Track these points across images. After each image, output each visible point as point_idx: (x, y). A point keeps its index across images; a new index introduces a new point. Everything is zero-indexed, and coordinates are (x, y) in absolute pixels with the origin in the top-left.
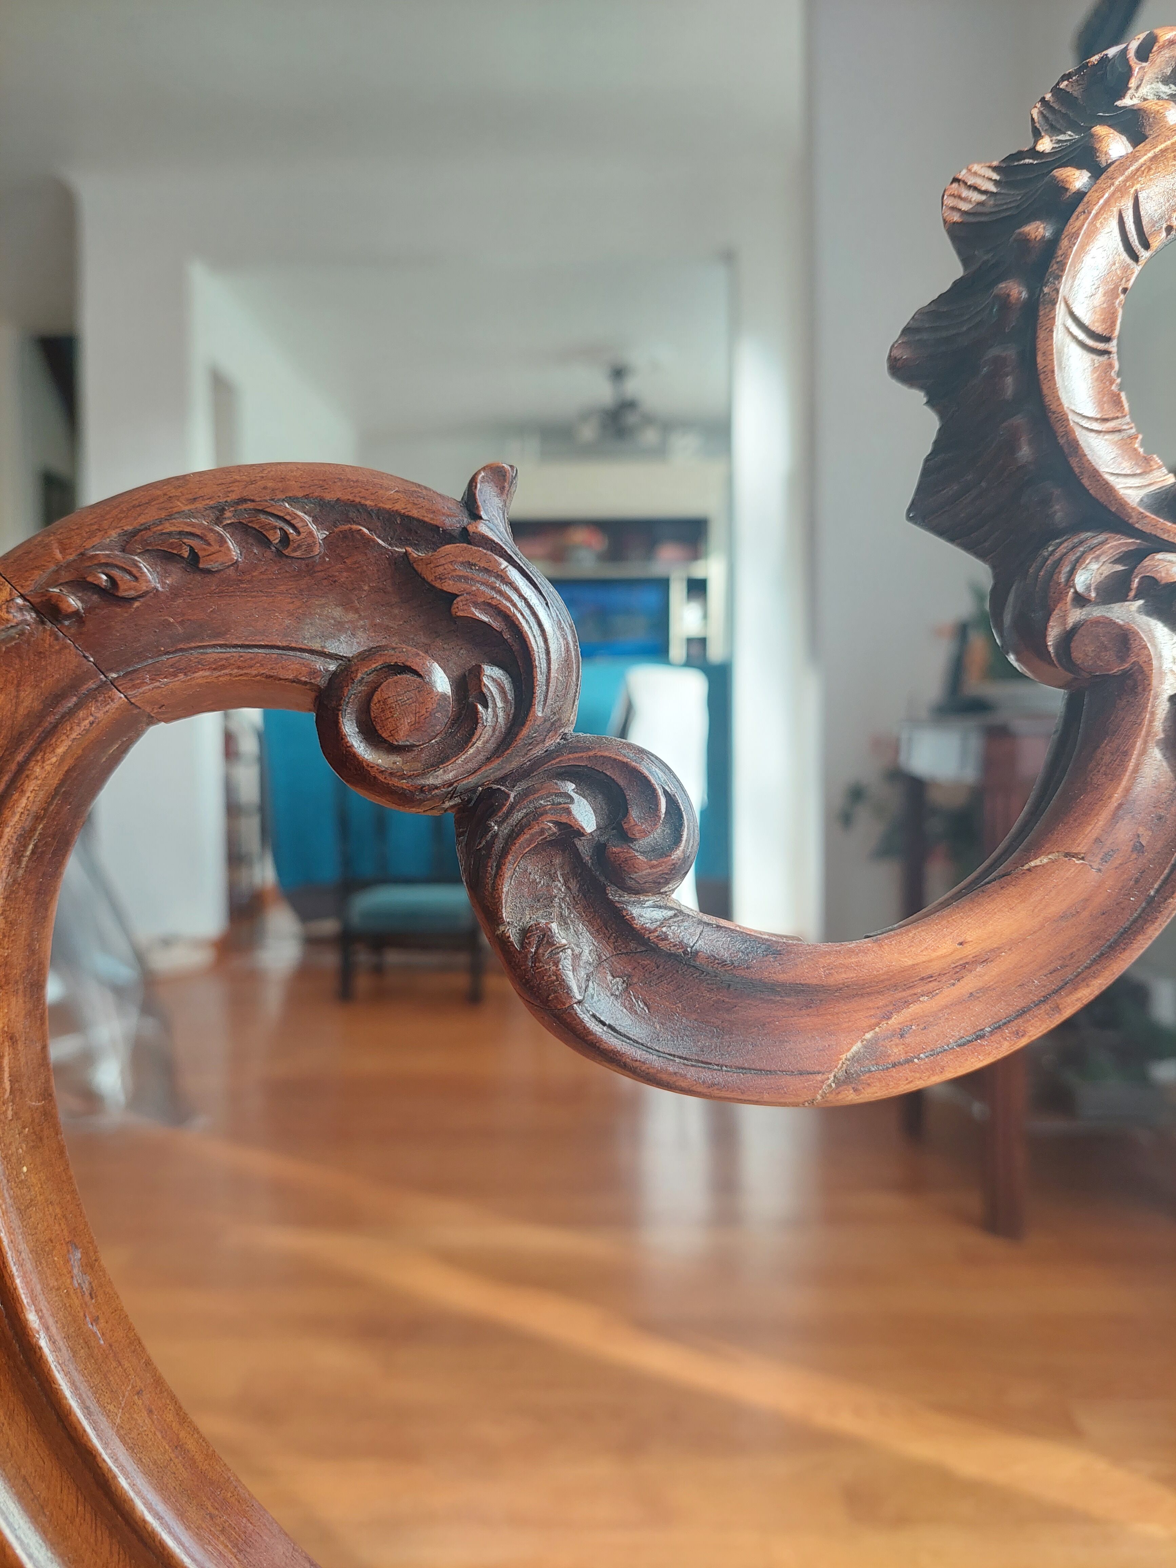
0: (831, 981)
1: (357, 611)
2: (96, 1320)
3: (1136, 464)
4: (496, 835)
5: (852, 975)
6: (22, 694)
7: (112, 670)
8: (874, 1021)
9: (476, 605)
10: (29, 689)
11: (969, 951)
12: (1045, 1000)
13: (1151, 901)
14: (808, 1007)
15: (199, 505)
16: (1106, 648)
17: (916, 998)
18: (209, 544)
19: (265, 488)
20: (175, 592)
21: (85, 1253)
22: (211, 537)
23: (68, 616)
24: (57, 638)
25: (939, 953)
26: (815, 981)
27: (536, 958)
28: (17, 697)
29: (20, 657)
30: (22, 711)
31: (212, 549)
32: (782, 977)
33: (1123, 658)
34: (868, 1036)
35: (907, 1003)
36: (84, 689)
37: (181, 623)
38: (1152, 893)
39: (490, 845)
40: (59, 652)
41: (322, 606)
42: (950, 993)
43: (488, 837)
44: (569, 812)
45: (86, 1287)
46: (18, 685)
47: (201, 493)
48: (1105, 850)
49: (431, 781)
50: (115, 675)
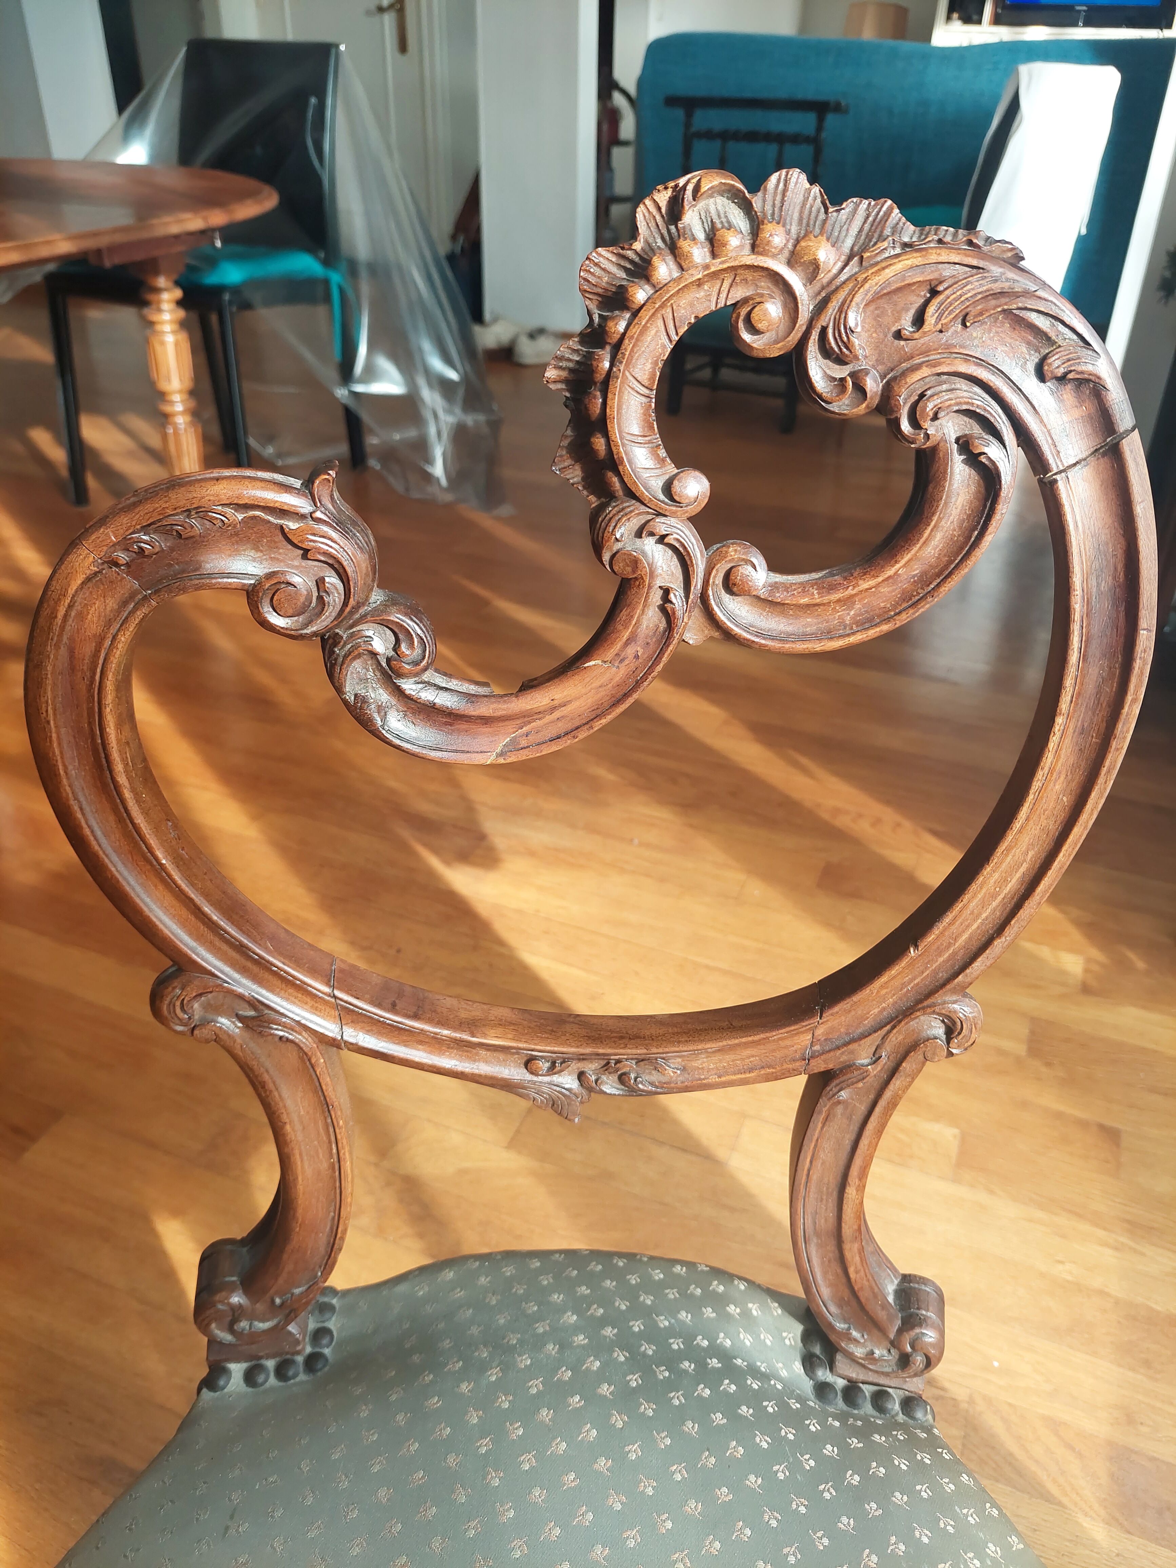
0: (495, 715)
1: (261, 551)
2: (183, 849)
3: (659, 463)
4: (338, 655)
5: (504, 712)
6: (107, 601)
7: (148, 589)
8: (515, 730)
9: (319, 553)
10: (110, 599)
11: (556, 703)
12: (587, 723)
13: (637, 682)
14: (486, 724)
15: (179, 511)
16: (628, 566)
17: (534, 720)
18: (186, 529)
19: (209, 500)
20: (172, 549)
21: (173, 823)
22: (186, 525)
23: (122, 565)
24: (119, 574)
25: (542, 704)
26: (488, 715)
27: (361, 708)
28: (105, 602)
29: (103, 584)
30: (108, 609)
31: (187, 531)
32: (473, 713)
33: (634, 572)
34: (512, 736)
35: (530, 723)
36: (137, 599)
37: (177, 564)
38: (639, 678)
39: (336, 659)
40: (121, 580)
41: (244, 550)
42: (548, 718)
43: (335, 656)
44: (371, 645)
45: (176, 836)
46: (104, 597)
47: (178, 505)
48: (621, 658)
49: (305, 631)
50: (150, 592)
